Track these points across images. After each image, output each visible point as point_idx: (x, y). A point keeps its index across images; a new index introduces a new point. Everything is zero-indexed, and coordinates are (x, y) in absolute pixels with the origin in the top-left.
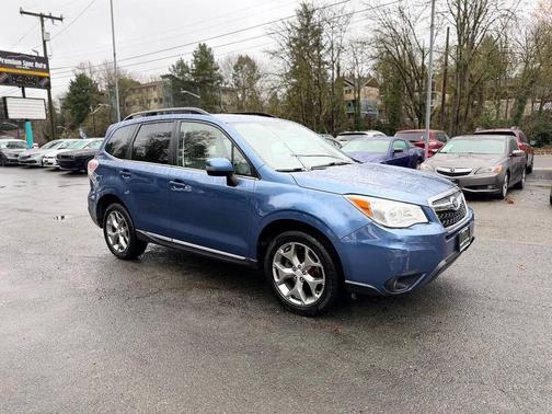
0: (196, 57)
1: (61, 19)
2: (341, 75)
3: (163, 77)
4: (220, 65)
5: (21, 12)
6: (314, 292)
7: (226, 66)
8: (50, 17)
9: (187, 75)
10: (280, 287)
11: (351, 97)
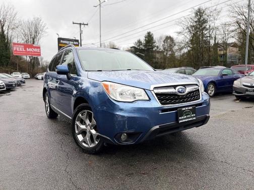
0: (146, 37)
1: (87, 25)
2: (217, 42)
3: (131, 47)
4: (156, 41)
5: (73, 23)
6: (95, 140)
7: (159, 41)
8: (83, 24)
9: (141, 46)
10: (78, 136)
11: (222, 53)
